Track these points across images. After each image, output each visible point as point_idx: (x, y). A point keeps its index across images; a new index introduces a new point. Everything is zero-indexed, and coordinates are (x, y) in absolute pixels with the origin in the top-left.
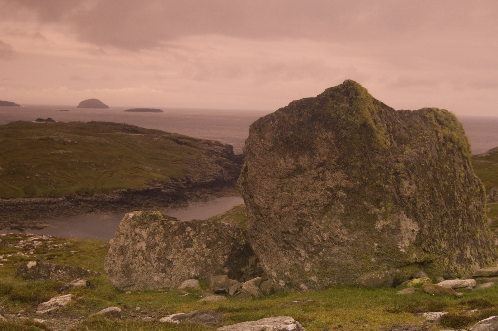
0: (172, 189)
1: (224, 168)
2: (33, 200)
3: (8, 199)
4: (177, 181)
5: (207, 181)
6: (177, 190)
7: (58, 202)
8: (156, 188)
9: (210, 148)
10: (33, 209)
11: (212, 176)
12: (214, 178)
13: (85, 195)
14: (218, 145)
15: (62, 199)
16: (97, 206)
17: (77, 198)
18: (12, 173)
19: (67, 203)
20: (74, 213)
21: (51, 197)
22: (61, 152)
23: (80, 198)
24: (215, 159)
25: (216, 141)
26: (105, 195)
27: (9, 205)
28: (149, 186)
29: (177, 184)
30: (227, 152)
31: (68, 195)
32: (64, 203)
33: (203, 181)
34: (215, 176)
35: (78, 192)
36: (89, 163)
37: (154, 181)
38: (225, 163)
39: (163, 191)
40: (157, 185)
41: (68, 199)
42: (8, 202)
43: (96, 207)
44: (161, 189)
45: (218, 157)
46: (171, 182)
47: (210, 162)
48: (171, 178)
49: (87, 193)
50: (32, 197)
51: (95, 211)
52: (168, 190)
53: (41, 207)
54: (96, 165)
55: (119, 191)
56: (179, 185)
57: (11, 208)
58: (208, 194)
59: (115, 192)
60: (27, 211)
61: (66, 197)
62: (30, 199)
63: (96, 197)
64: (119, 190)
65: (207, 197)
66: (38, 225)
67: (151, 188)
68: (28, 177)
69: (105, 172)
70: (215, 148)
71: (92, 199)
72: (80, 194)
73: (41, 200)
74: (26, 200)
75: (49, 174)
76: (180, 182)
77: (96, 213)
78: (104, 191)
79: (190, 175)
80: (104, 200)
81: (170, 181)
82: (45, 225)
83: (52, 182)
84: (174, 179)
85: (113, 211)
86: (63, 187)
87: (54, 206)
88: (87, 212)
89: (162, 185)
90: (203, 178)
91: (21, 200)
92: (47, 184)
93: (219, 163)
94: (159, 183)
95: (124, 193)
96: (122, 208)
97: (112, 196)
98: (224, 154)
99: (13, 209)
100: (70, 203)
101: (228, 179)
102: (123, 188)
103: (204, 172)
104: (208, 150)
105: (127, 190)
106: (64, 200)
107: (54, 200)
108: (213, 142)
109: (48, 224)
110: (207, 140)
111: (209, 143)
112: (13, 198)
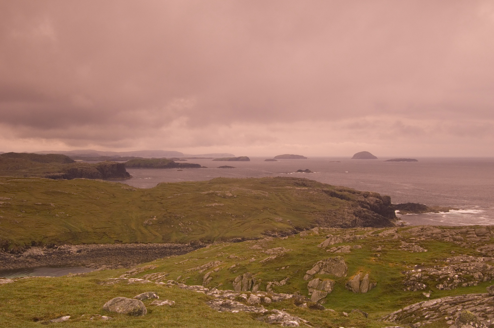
2: (165, 245)
3: (147, 244)
7: (182, 247)
10: (157, 253)
13: (207, 242)
17: (199, 244)
18: (161, 222)
21: (180, 243)
22: (215, 204)
27: (142, 249)
31: (193, 242)
32: (187, 248)
35: (202, 239)
37: (273, 231)
41: (192, 244)
42: (145, 246)
49: (210, 240)
50: (165, 243)
53: (165, 251)
54: (236, 216)
55: (235, 240)
57: (142, 252)
59: (231, 240)
62: (163, 244)
68: (172, 226)
69: (239, 223)
72: (203, 241)
73: (171, 246)
74: (159, 245)
75: (190, 223)
78: (223, 239)
83: (188, 231)
86: (194, 235)
87: (177, 250)
91: (155, 245)
92: (184, 232)
94: (278, 233)
95: (238, 241)
99: (143, 252)
100: (191, 249)
102: (239, 237)
105: (242, 239)
106: (188, 246)
107: (180, 246)
108: (371, 193)
111: (367, 194)
112: (151, 243)
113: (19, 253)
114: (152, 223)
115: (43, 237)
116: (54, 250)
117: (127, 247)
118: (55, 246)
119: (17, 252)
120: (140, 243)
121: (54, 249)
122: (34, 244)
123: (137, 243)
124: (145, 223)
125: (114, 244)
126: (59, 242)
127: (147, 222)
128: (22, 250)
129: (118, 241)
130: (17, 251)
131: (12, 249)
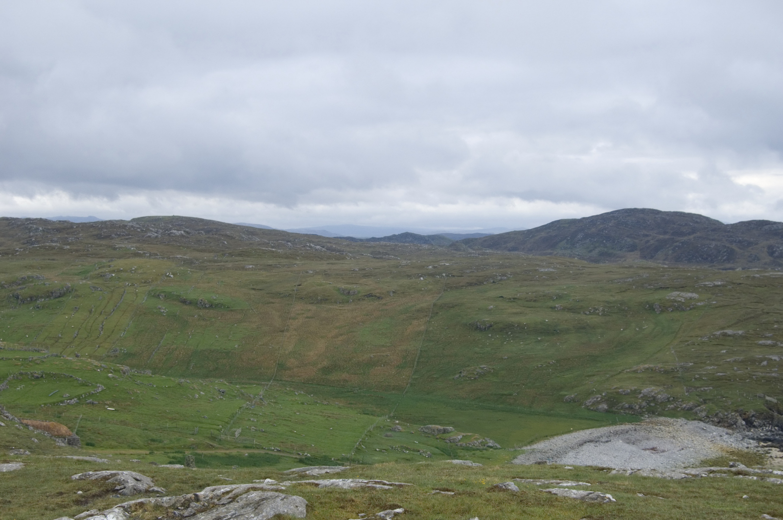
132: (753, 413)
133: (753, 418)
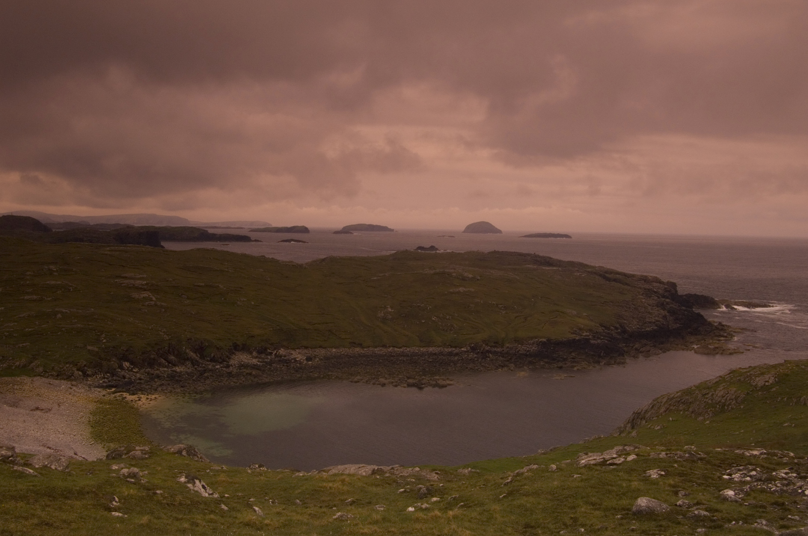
0: (603, 339)
1: (668, 312)
2: (431, 349)
3: (400, 348)
4: (608, 329)
5: (648, 329)
6: (609, 341)
7: (461, 353)
8: (583, 338)
9: (646, 286)
10: (431, 362)
11: (654, 322)
12: (657, 326)
13: (494, 345)
14: (657, 282)
15: (465, 350)
16: (510, 359)
17: (484, 349)
18: (404, 315)
19: (472, 355)
20: (482, 368)
21: (451, 347)
22: (461, 289)
23: (488, 349)
24: (656, 300)
25: (654, 277)
26: (519, 345)
27: (402, 356)
28: (574, 335)
29: (609, 333)
30: (669, 291)
31: (473, 345)
32: (468, 355)
33: (643, 330)
34: (658, 323)
35: (484, 341)
36: (497, 305)
37: (580, 329)
38: (668, 307)
39: (592, 342)
40: (584, 334)
41: (473, 349)
42: (401, 351)
43: (508, 361)
44: (590, 339)
45: (659, 298)
46: (602, 331)
47: (650, 305)
48: (601, 325)
49: (497, 343)
50: (429, 346)
51: (507, 366)
52: (599, 341)
53: (440, 359)
54: (504, 307)
55: (537, 342)
56: (612, 335)
57: (405, 360)
58: (651, 346)
59: (532, 342)
60: (425, 363)
61: (470, 347)
62: (427, 348)
63: (508, 347)
64: (536, 340)
65: (649, 351)
66: (441, 382)
67: (577, 338)
68: (423, 321)
69: (517, 317)
70: (653, 287)
71: (503, 350)
72: (487, 344)
73: (440, 350)
74: (422, 349)
75: (448, 317)
76: (612, 330)
77: (509, 369)
78: (518, 341)
79: (625, 321)
80: (518, 352)
81: (600, 329)
82: (448, 382)
83: (452, 328)
84: (604, 327)
85: (530, 367)
86: (466, 334)
87: (456, 358)
88: (497, 368)
89: (590, 335)
90: (642, 325)
91: (416, 350)
92: (447, 330)
93: (662, 305)
94: (586, 332)
95: (544, 343)
96: (542, 363)
97: (528, 347)
98: (666, 294)
99: (407, 360)
100: (475, 355)
101: (674, 327)
102: (541, 338)
103: (642, 317)
104: (645, 289)
105: (547, 340)
106: (467, 351)
107: (457, 351)
108: (650, 278)
109: (451, 381)
110: (642, 276)
111: (645, 279)
112: (406, 347)
113: (224, 361)
114: (391, 317)
115: (245, 335)
116: (269, 357)
117: (375, 353)
118: (269, 351)
119: (220, 360)
120: (390, 347)
121: (267, 355)
122: (236, 348)
123: (384, 346)
124: (379, 316)
125: (350, 348)
126: (272, 344)
127: (383, 315)
128: (227, 357)
129: (355, 343)
130: (220, 358)
131: (212, 355)
132: (85, 363)
133: (86, 368)
